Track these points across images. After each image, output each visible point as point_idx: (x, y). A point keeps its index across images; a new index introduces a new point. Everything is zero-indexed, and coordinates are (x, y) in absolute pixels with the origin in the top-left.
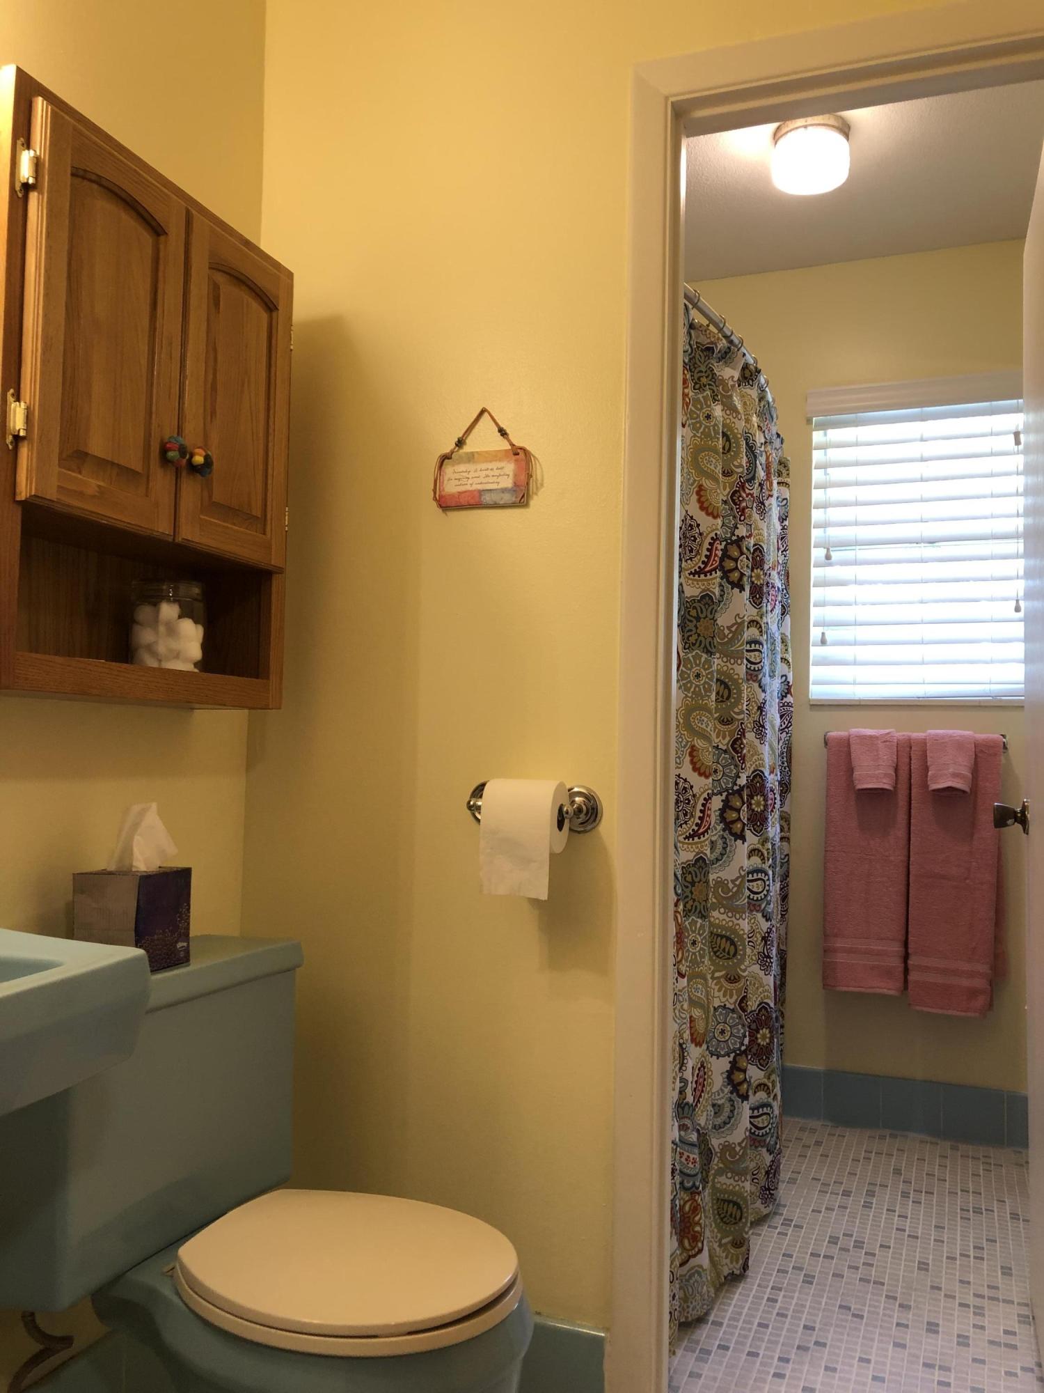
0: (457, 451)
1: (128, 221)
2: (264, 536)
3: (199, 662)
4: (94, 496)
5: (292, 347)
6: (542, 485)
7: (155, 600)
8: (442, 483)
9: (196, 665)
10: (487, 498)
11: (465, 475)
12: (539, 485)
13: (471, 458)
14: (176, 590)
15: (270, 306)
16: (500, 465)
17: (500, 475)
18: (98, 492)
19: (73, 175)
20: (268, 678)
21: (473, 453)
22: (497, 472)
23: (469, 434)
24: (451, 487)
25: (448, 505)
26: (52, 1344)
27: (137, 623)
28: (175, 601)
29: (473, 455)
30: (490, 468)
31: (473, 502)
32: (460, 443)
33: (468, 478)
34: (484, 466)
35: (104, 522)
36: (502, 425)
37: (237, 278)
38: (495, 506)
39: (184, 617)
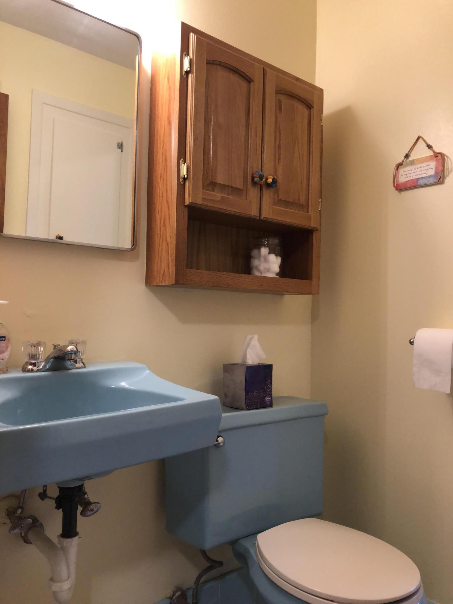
0: (406, 160)
1: (234, 78)
2: (307, 214)
3: (278, 273)
4: (219, 201)
5: (322, 124)
6: (451, 170)
7: (258, 247)
8: (398, 178)
9: (277, 274)
10: (421, 182)
11: (410, 172)
12: (450, 171)
13: (413, 163)
14: (268, 241)
15: (309, 107)
16: (429, 163)
17: (428, 169)
18: (221, 199)
19: (207, 63)
20: (312, 280)
21: (413, 161)
22: (426, 168)
23: (412, 151)
24: (402, 179)
25: (401, 188)
26: (214, 564)
27: (253, 257)
28: (267, 246)
29: (414, 161)
30: (422, 166)
31: (414, 185)
32: (407, 156)
33: (411, 173)
34: (419, 166)
35: (225, 212)
36: (429, 143)
37: (291, 96)
38: (425, 186)
39: (271, 253)
